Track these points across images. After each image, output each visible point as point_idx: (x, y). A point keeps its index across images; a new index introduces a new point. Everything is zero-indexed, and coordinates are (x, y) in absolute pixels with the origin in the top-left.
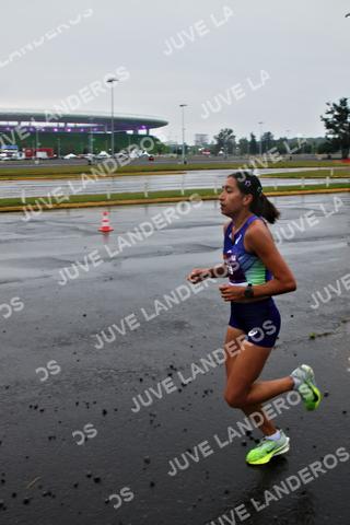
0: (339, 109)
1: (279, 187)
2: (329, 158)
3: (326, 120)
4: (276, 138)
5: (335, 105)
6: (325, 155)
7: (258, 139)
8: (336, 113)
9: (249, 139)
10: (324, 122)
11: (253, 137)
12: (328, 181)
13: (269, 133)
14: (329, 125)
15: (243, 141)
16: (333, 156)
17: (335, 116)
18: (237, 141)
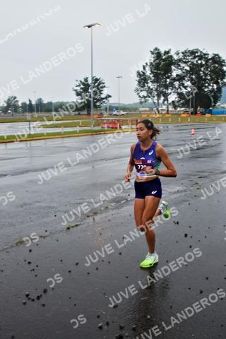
0: (84, 84)
1: (47, 133)
2: (79, 114)
3: (76, 90)
4: (45, 102)
5: (81, 81)
6: (77, 113)
7: (33, 103)
8: (82, 86)
9: (28, 103)
10: (74, 92)
11: (30, 101)
12: (78, 129)
13: (40, 99)
14: (78, 94)
15: (24, 104)
16: (82, 113)
17: (82, 88)
18: (20, 104)
